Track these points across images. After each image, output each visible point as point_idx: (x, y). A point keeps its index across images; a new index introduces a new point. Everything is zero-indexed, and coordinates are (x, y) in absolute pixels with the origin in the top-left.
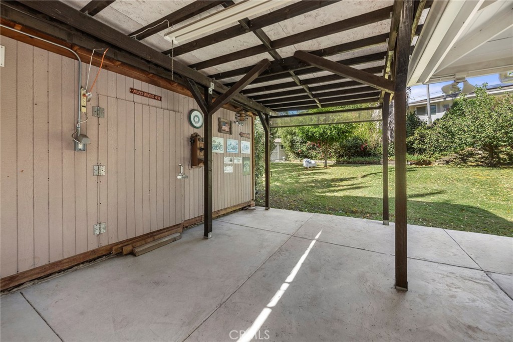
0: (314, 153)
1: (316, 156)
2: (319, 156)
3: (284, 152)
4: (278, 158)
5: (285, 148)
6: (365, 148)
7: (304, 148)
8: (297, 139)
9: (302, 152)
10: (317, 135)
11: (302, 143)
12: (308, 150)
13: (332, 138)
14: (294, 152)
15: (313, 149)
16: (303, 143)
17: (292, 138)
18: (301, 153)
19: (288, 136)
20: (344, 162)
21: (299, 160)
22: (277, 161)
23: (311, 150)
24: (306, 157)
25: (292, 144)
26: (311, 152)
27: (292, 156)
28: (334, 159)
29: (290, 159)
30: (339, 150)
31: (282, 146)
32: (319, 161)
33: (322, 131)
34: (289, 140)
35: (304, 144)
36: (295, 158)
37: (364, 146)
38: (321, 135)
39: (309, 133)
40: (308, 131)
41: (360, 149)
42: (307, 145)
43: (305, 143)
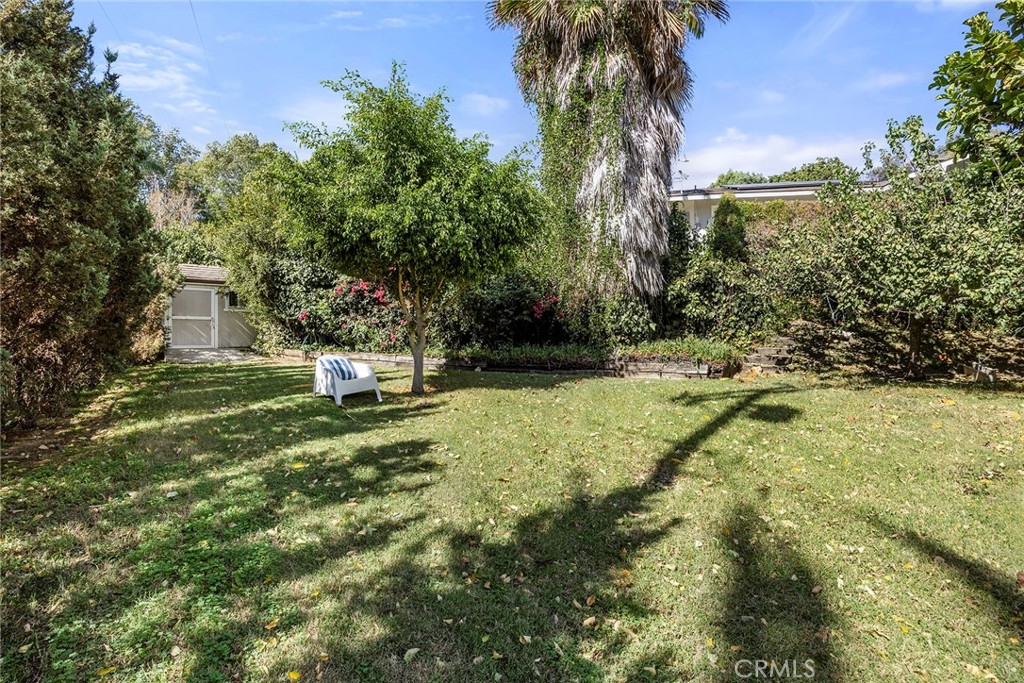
0: (360, 326)
1: (367, 339)
2: (380, 336)
3: (242, 320)
4: (215, 343)
5: (244, 303)
6: (550, 313)
7: (322, 308)
8: (291, 269)
9: (315, 321)
10: (385, 237)
11: (312, 285)
12: (337, 314)
13: (456, 261)
14: (283, 322)
15: (357, 311)
16: (317, 285)
17: (273, 264)
18: (311, 325)
19: (255, 257)
20: (475, 360)
21: (300, 353)
22: (207, 355)
23: (347, 312)
24: (329, 340)
25: (273, 288)
26: (351, 324)
27: (272, 334)
28: (436, 351)
29: (266, 346)
30: (456, 319)
31: (233, 297)
32: (382, 357)
33: (409, 218)
34: (259, 269)
35: (321, 292)
36: (286, 343)
37: (544, 304)
38: (405, 238)
39: (348, 227)
40: (342, 218)
41: (531, 315)
42: (332, 293)
43: (328, 286)
